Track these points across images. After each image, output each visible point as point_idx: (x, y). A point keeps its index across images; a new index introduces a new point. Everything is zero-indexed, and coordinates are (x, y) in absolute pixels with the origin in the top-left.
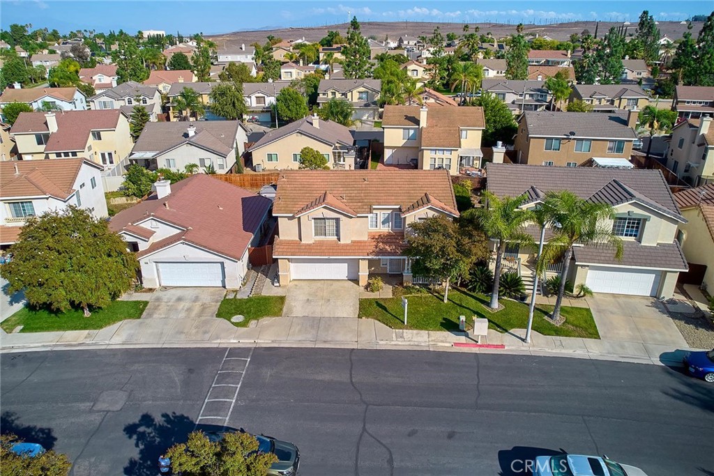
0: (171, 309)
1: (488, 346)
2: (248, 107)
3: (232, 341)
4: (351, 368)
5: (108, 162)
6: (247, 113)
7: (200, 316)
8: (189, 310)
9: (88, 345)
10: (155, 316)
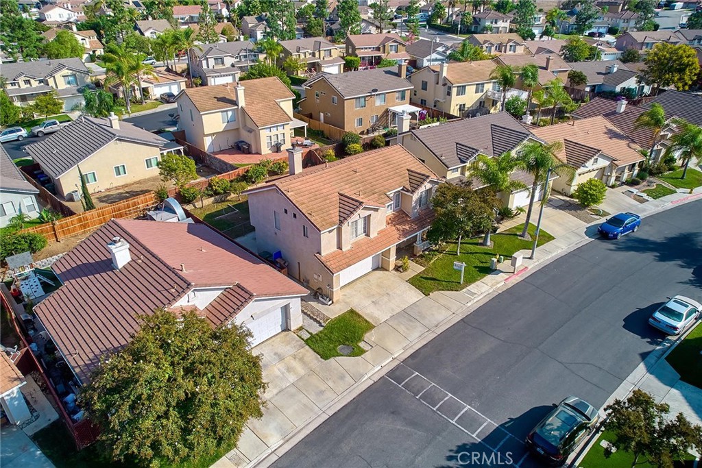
3: (376, 369)
4: (487, 333)
7: (310, 369)
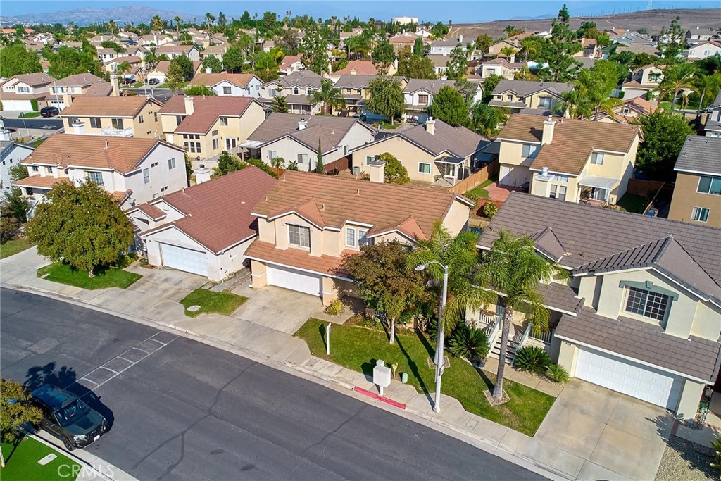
0: (154, 287)
1: (388, 401)
2: (407, 106)
3: (170, 326)
4: (235, 379)
5: (231, 147)
6: (407, 112)
7: (168, 298)
8: (166, 291)
9: (74, 300)
10: (136, 290)
